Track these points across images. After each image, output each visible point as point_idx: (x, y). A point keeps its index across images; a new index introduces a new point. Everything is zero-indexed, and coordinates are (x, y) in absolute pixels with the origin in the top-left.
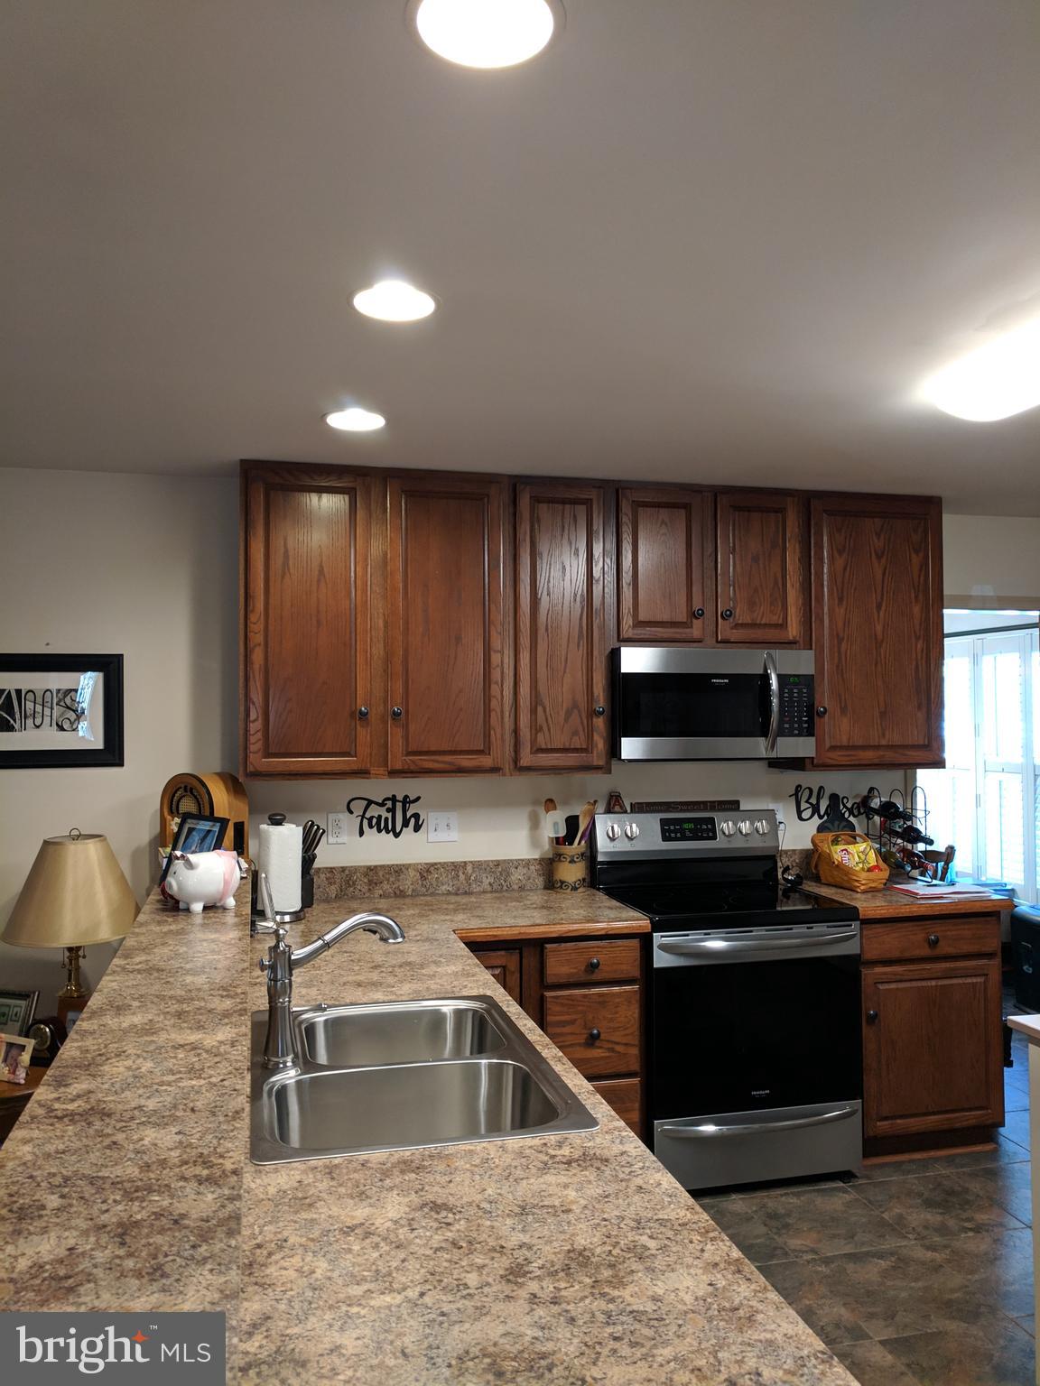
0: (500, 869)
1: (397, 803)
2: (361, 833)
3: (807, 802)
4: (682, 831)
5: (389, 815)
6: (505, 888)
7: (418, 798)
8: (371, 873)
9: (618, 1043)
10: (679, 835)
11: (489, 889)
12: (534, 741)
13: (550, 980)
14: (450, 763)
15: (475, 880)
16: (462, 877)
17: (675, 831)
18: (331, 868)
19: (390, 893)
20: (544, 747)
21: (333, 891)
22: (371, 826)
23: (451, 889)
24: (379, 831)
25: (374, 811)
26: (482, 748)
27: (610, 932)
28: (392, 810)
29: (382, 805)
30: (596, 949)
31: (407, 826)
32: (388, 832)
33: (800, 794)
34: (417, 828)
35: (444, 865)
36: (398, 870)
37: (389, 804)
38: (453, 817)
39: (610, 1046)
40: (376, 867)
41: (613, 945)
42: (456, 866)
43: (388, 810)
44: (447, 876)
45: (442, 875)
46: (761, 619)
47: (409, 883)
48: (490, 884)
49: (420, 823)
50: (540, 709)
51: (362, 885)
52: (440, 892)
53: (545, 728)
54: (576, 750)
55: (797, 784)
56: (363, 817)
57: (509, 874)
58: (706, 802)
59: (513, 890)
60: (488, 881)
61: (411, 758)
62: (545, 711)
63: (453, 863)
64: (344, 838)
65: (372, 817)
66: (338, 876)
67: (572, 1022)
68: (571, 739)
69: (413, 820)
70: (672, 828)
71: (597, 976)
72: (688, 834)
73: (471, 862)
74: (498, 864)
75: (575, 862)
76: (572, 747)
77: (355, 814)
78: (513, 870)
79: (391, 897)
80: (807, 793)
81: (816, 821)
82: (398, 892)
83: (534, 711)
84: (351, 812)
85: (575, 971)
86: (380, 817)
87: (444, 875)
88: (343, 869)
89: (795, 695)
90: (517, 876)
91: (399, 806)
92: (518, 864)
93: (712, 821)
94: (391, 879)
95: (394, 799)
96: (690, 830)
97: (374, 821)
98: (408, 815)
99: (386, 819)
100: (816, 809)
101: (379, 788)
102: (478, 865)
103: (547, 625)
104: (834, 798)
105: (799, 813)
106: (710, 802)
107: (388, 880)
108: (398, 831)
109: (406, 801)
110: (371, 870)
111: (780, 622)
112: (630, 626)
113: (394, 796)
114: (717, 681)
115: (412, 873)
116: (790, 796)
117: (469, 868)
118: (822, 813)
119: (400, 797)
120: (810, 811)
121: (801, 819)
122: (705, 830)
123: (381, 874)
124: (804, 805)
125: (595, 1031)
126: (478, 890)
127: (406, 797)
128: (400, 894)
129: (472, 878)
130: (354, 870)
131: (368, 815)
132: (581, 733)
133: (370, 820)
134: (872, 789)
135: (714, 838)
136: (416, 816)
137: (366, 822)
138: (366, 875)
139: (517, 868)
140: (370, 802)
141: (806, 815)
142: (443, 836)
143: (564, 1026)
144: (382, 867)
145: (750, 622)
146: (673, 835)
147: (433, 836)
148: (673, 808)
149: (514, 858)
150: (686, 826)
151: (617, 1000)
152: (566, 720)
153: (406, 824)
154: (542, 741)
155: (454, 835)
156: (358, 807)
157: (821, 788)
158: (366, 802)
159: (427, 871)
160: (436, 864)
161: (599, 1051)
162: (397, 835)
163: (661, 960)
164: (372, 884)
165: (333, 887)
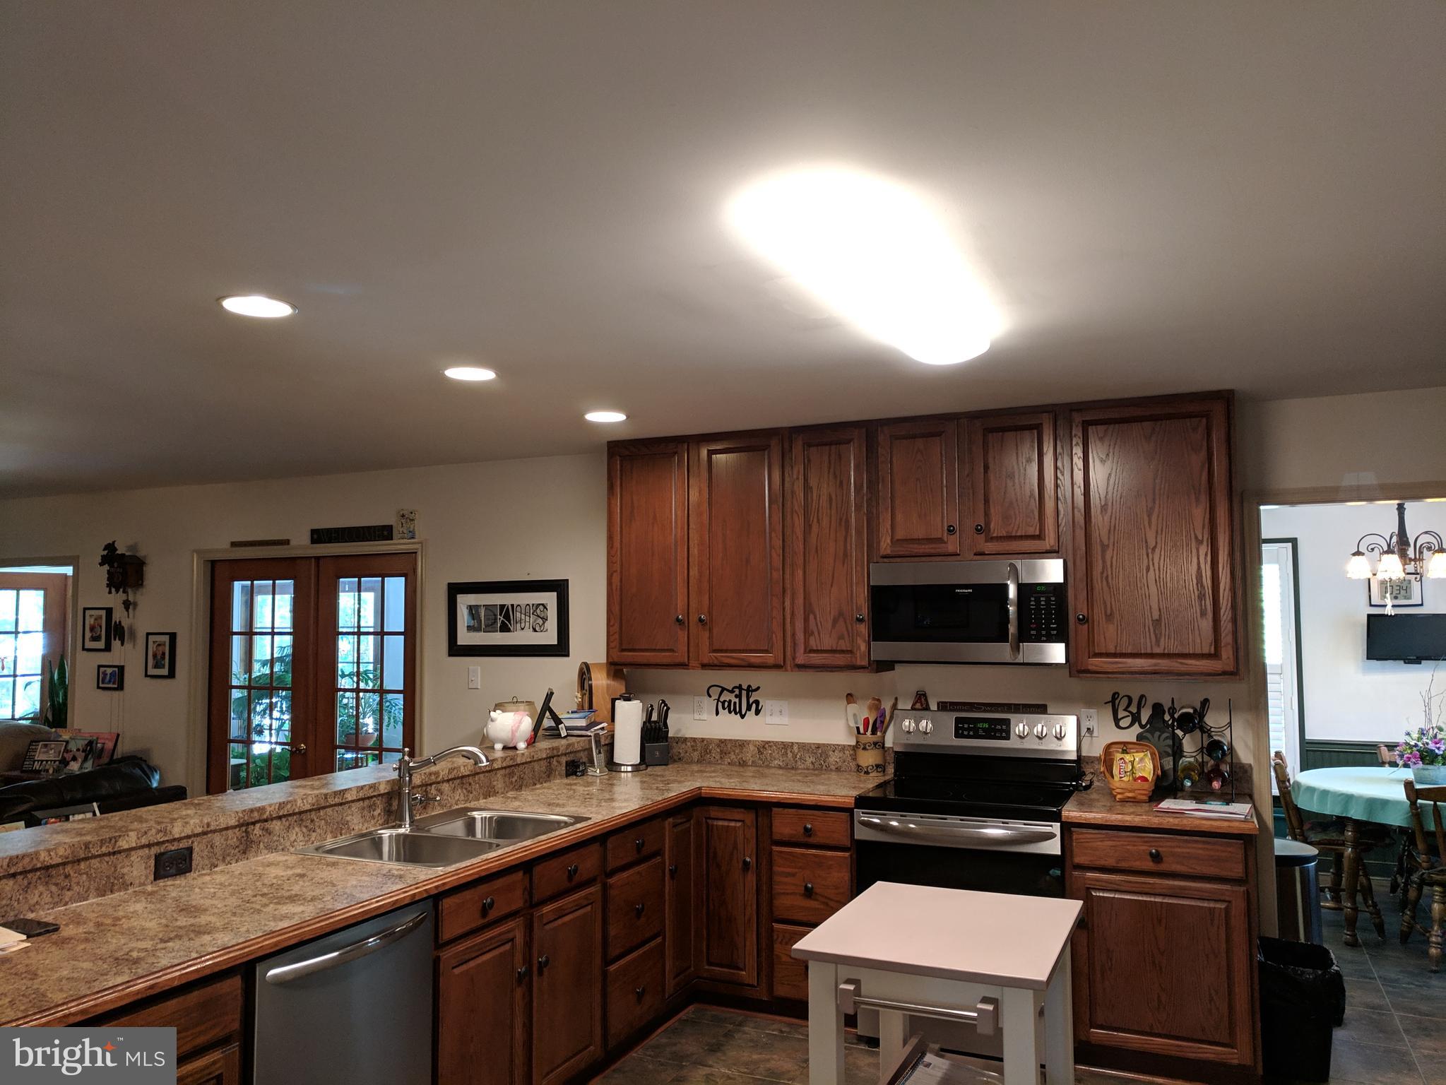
0: (820, 751)
1: (743, 691)
2: (717, 713)
3: (1125, 710)
4: (976, 730)
5: (737, 700)
6: (824, 767)
7: (758, 688)
8: (722, 745)
9: (832, 900)
10: (971, 733)
11: (811, 767)
12: (806, 642)
13: (776, 837)
14: (742, 660)
15: (800, 758)
16: (790, 755)
17: (969, 729)
18: (694, 738)
19: (736, 762)
20: (815, 648)
21: (696, 755)
22: (724, 708)
23: (781, 764)
24: (730, 712)
25: (726, 697)
26: (766, 648)
27: (819, 804)
28: (739, 696)
29: (732, 692)
30: (812, 817)
31: (750, 710)
32: (736, 714)
33: (1117, 702)
34: (757, 712)
35: (776, 743)
36: (741, 744)
37: (737, 691)
38: (784, 705)
39: (826, 901)
40: (725, 740)
41: (827, 815)
42: (784, 745)
43: (736, 696)
44: (778, 753)
45: (774, 752)
46: (1017, 532)
47: (749, 755)
48: (812, 763)
49: (760, 708)
50: (811, 617)
51: (715, 753)
52: (773, 765)
53: (816, 633)
54: (842, 652)
55: (1114, 692)
56: (718, 700)
57: (827, 756)
58: (1011, 704)
59: (831, 770)
60: (810, 761)
61: (715, 654)
62: (815, 618)
63: (783, 742)
64: (704, 716)
65: (725, 701)
66: (699, 744)
67: (793, 875)
68: (837, 643)
69: (754, 705)
70: (966, 726)
71: (812, 840)
72: (981, 732)
73: (797, 743)
74: (818, 746)
75: (867, 750)
76: (838, 649)
77: (713, 698)
78: (831, 753)
79: (736, 766)
80: (1125, 701)
81: (1136, 729)
82: (742, 762)
83: (806, 620)
84: (710, 696)
85: (795, 832)
86: (730, 701)
87: (776, 752)
88: (703, 740)
89: (1043, 603)
90: (834, 758)
91: (744, 693)
92: (835, 748)
93: (1007, 722)
94: (737, 751)
95: (740, 687)
96: (984, 729)
97: (726, 704)
98: (751, 701)
99: (735, 703)
100: (1136, 718)
101: (730, 679)
102: (803, 746)
103: (817, 548)
104: (1158, 709)
105: (1117, 721)
106: (1015, 704)
107: (734, 751)
108: (743, 713)
109: (750, 690)
110: (722, 742)
111: (1037, 533)
112: (888, 544)
113: (740, 685)
114: (961, 591)
115: (752, 747)
116: (1106, 703)
117: (795, 748)
118: (1144, 722)
119: (745, 687)
120: (1129, 720)
121: (1118, 726)
122: (1001, 730)
123: (729, 746)
124: (1121, 714)
125: (810, 886)
126: (803, 766)
127: (749, 686)
128: (743, 764)
129: (798, 757)
130: (710, 741)
131: (722, 699)
132: (846, 636)
133: (723, 703)
134: (1205, 702)
135: (1008, 738)
136: (757, 702)
137: (720, 704)
138: (719, 746)
139: (834, 752)
140: (723, 689)
141: (1123, 723)
142: (776, 719)
143: (786, 877)
144: (730, 740)
145: (1005, 535)
146: (966, 733)
147: (769, 720)
148: (976, 708)
149: (832, 743)
150: (980, 725)
151: (830, 863)
152: (834, 626)
153: (749, 708)
154: (813, 643)
155: (785, 720)
156: (715, 692)
157: (1142, 697)
158: (720, 689)
159: (763, 746)
160: (770, 742)
161: (816, 902)
162: (743, 717)
163: (861, 834)
164: (724, 753)
165: (695, 753)
